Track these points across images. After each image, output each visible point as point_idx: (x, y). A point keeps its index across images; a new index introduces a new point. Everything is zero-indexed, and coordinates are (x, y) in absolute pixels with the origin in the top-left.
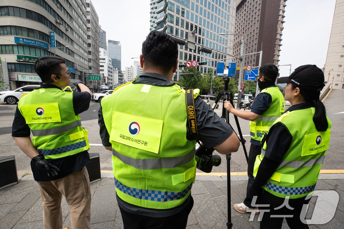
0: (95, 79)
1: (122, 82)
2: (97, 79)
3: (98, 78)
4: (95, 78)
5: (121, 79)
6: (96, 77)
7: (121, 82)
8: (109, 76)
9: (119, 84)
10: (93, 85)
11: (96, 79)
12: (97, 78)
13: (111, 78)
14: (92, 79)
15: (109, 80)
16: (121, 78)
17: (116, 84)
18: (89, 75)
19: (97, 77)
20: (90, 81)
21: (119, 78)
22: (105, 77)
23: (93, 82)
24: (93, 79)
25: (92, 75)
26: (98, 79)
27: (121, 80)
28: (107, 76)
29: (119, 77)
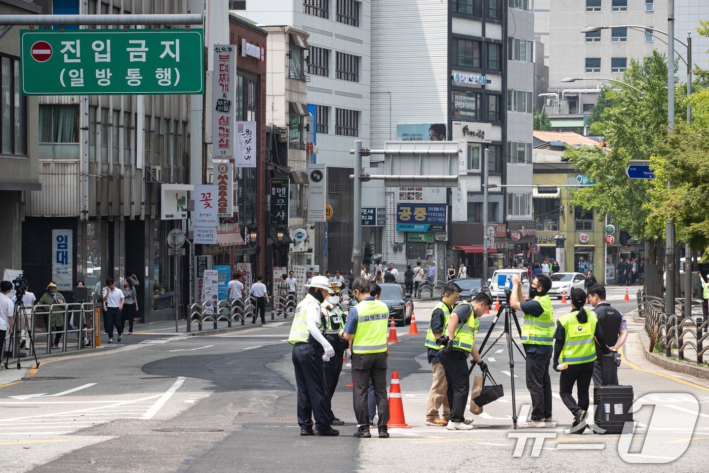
0: (119, 84)
1: (502, 98)
2: (149, 85)
3: (168, 62)
4: (120, 64)
5: (481, 43)
6: (139, 52)
7: (481, 93)
8: (314, 22)
9: (457, 128)
10: (92, 164)
11: (134, 77)
12: (148, 69)
13: (336, 45)
14: (78, 80)
15: (315, 80)
16: (494, 32)
17: (407, 134)
18: (45, 25)
19: (155, 49)
20: (43, 107)
21: (454, 39)
22: (259, 35)
23: (84, 121)
24: (91, 85)
25: (75, 25)
26: (164, 76)
27: (483, 69)
28: (288, 21)
29: (453, 65)
